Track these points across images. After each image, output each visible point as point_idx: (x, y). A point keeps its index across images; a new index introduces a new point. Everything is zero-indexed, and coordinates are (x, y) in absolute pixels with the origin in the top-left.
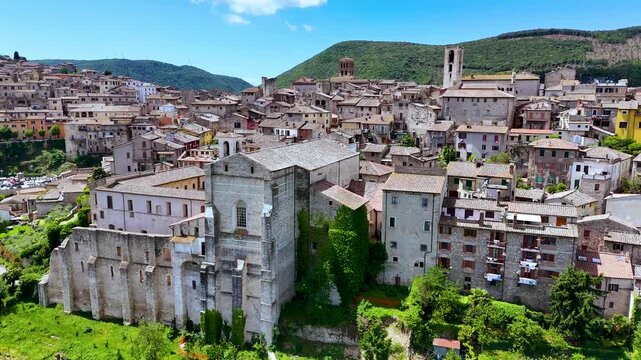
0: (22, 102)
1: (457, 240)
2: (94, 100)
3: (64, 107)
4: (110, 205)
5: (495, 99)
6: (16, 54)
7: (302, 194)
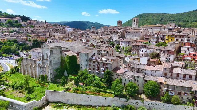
0: (41, 33)
1: (91, 63)
2: (57, 32)
3: (50, 34)
4: (33, 54)
5: (137, 32)
6: (45, 21)
7: (61, 52)
